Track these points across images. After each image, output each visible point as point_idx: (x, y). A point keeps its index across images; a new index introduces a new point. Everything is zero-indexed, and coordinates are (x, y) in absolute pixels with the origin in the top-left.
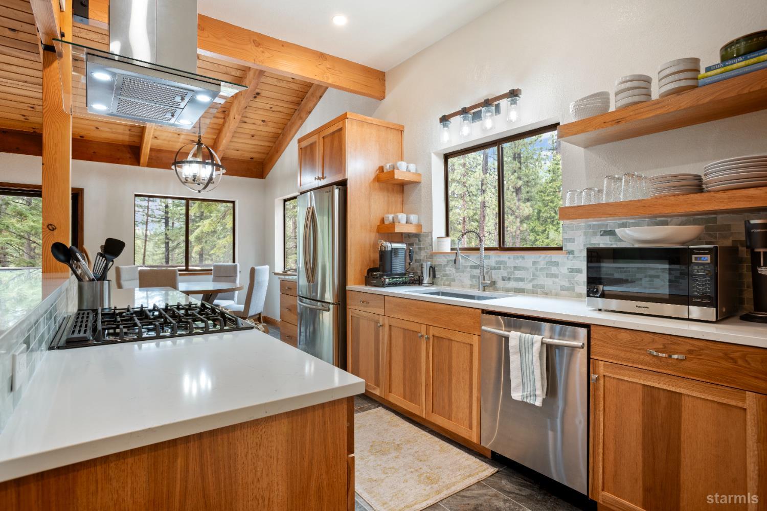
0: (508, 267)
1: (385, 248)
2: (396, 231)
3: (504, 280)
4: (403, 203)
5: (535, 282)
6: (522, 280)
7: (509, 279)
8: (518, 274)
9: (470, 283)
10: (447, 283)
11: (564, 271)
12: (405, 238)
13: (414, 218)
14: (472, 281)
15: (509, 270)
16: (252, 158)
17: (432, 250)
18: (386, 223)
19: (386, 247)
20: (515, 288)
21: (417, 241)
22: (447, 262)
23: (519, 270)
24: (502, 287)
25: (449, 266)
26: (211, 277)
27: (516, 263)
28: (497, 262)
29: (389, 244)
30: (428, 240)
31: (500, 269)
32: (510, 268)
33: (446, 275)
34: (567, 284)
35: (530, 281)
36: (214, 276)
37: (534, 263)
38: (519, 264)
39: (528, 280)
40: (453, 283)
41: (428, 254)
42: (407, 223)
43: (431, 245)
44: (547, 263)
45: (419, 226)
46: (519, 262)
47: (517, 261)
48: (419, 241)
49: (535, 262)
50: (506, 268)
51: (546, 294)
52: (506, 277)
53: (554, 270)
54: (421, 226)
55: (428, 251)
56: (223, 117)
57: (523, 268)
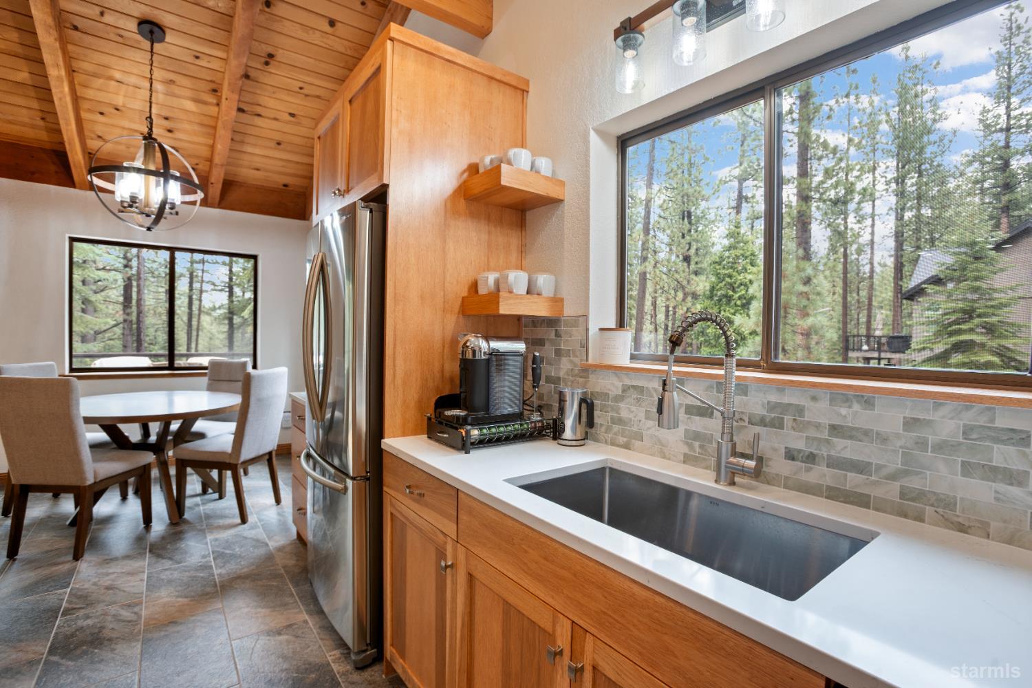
0: (809, 423)
1: (474, 352)
2: (501, 312)
3: (793, 459)
4: (522, 250)
5: (914, 483)
6: (860, 468)
7: (811, 458)
8: (845, 448)
9: (686, 450)
10: (622, 440)
12: (526, 326)
13: (544, 281)
14: (691, 446)
15: (812, 433)
16: (285, 185)
17: (587, 360)
18: (482, 291)
19: (477, 349)
20: (829, 488)
21: (553, 336)
22: (624, 391)
23: (851, 438)
24: (786, 478)
25: (627, 400)
26: (205, 380)
27: (839, 415)
28: (772, 407)
29: (483, 344)
30: (577, 334)
31: (781, 427)
32: (818, 426)
33: (620, 421)
35: (893, 477)
36: (209, 380)
37: (910, 423)
38: (850, 419)
39: (884, 472)
40: (637, 443)
41: (575, 365)
42: (528, 293)
43: (585, 346)
44: (967, 431)
45: (557, 301)
46: (851, 415)
47: (844, 411)
48: (558, 335)
49: (916, 420)
50: (800, 426)
51: (962, 528)
52: (799, 451)
53: (1003, 456)
54: (562, 300)
55: (577, 360)
56: (215, 101)
57: (867, 433)
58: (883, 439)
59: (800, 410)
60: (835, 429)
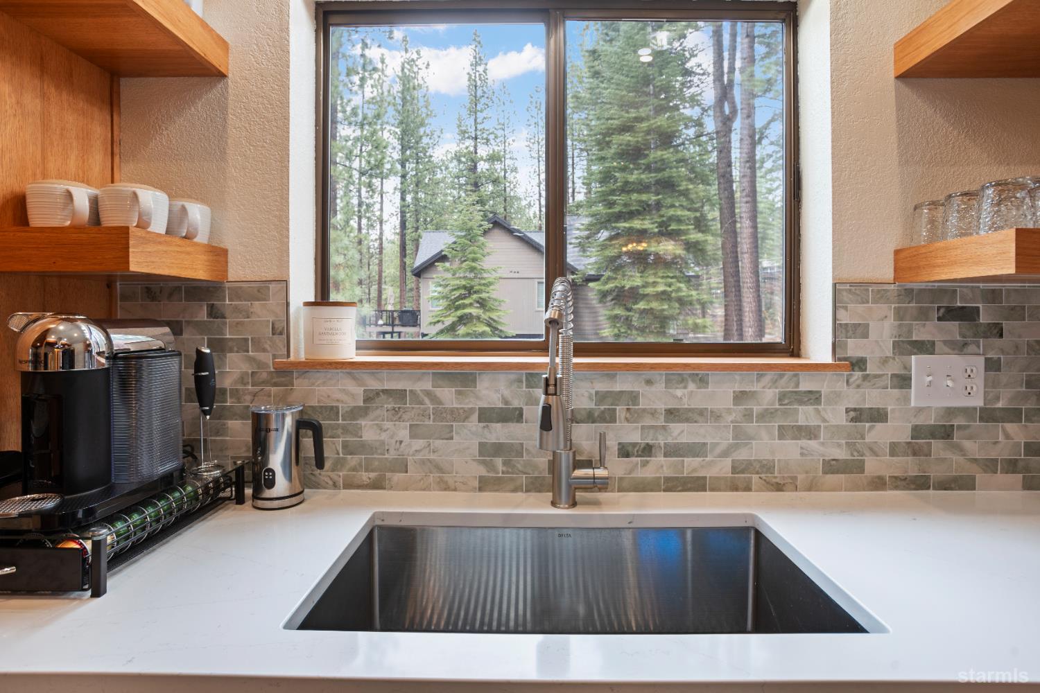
0: (644, 410)
1: (69, 354)
2: (134, 267)
3: (628, 455)
4: (113, 149)
5: (742, 455)
6: (696, 450)
7: (648, 450)
8: (681, 433)
9: (482, 471)
10: (365, 476)
11: (837, 416)
12: (124, 298)
13: (198, 213)
14: (490, 466)
15: (648, 421)
17: (288, 356)
19: (79, 348)
20: (667, 479)
21: (203, 315)
22: (367, 399)
23: (687, 420)
24: (621, 479)
25: (372, 415)
27: (676, 397)
28: (601, 397)
29: (95, 336)
30: (262, 313)
31: (613, 420)
32: (653, 413)
33: (363, 447)
34: (842, 454)
35: (725, 454)
37: (740, 397)
38: (685, 400)
39: (718, 450)
40: (398, 477)
41: (265, 365)
42: (168, 232)
43: (282, 330)
44: (782, 397)
45: (219, 254)
46: (687, 396)
47: (679, 393)
48: (214, 313)
49: (743, 393)
50: (634, 416)
51: (779, 488)
52: (634, 445)
53: (805, 415)
54: (225, 252)
55: (266, 358)
57: (701, 412)
58: (716, 416)
59: (634, 397)
60: (672, 414)
